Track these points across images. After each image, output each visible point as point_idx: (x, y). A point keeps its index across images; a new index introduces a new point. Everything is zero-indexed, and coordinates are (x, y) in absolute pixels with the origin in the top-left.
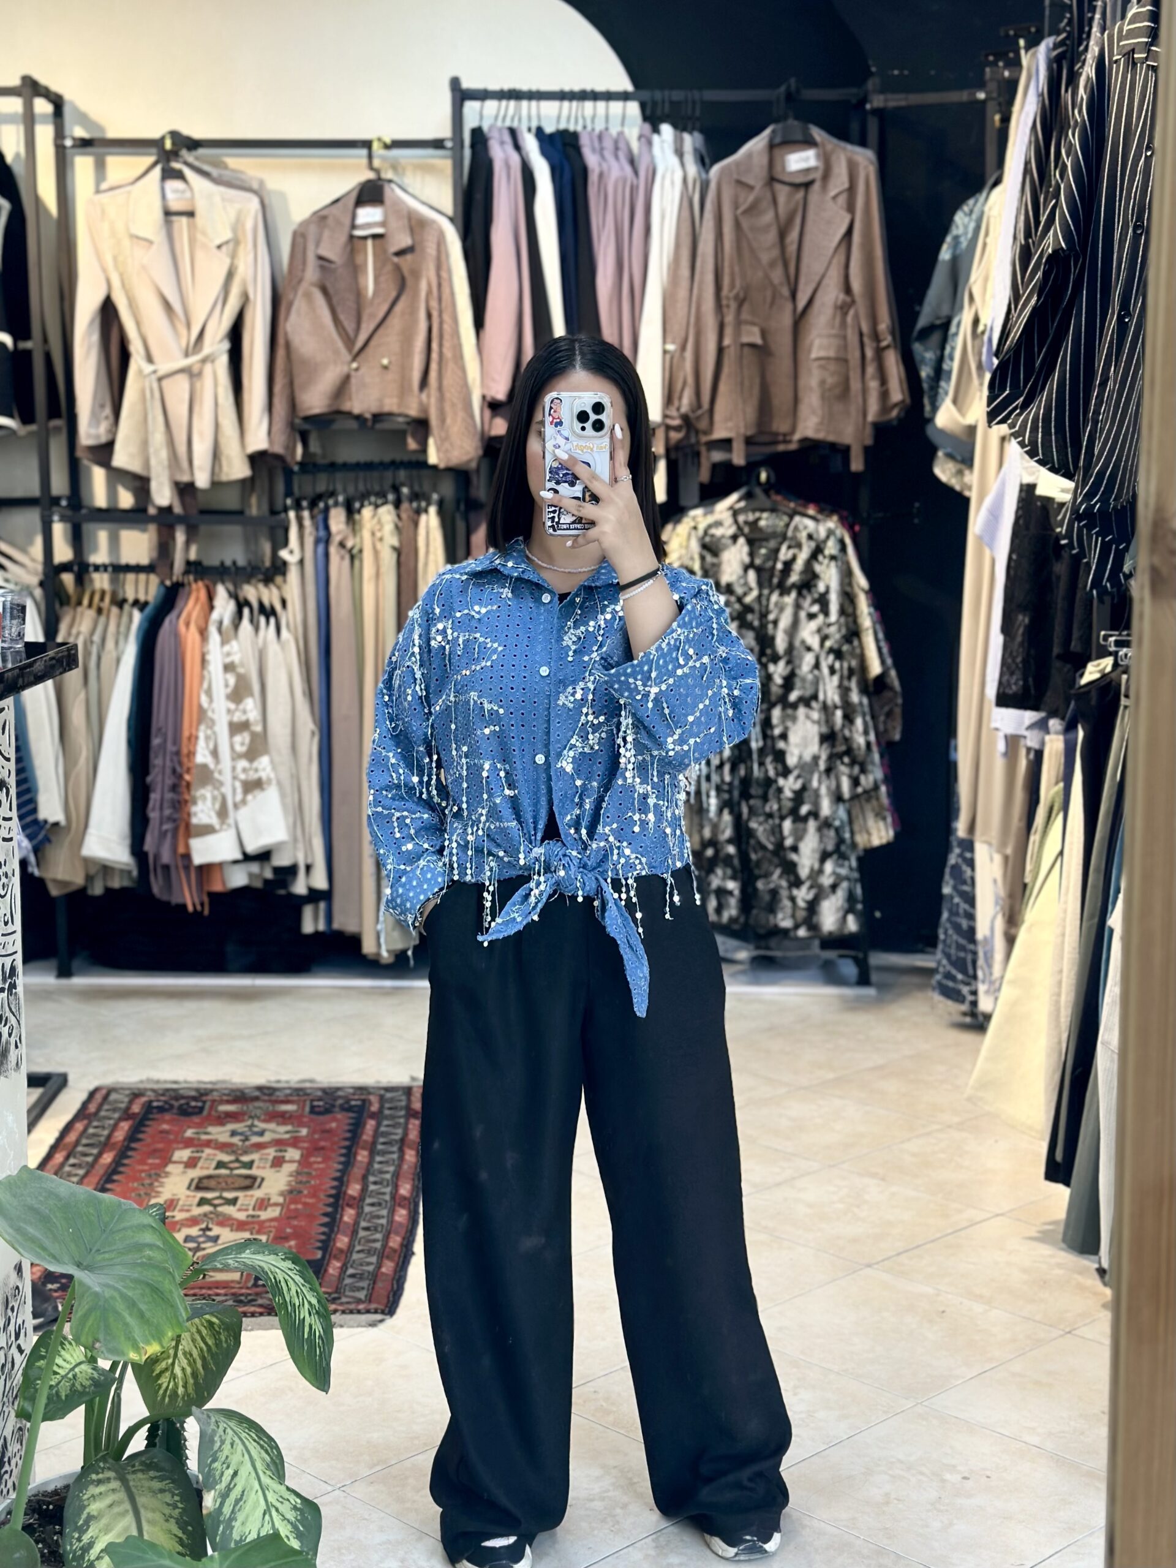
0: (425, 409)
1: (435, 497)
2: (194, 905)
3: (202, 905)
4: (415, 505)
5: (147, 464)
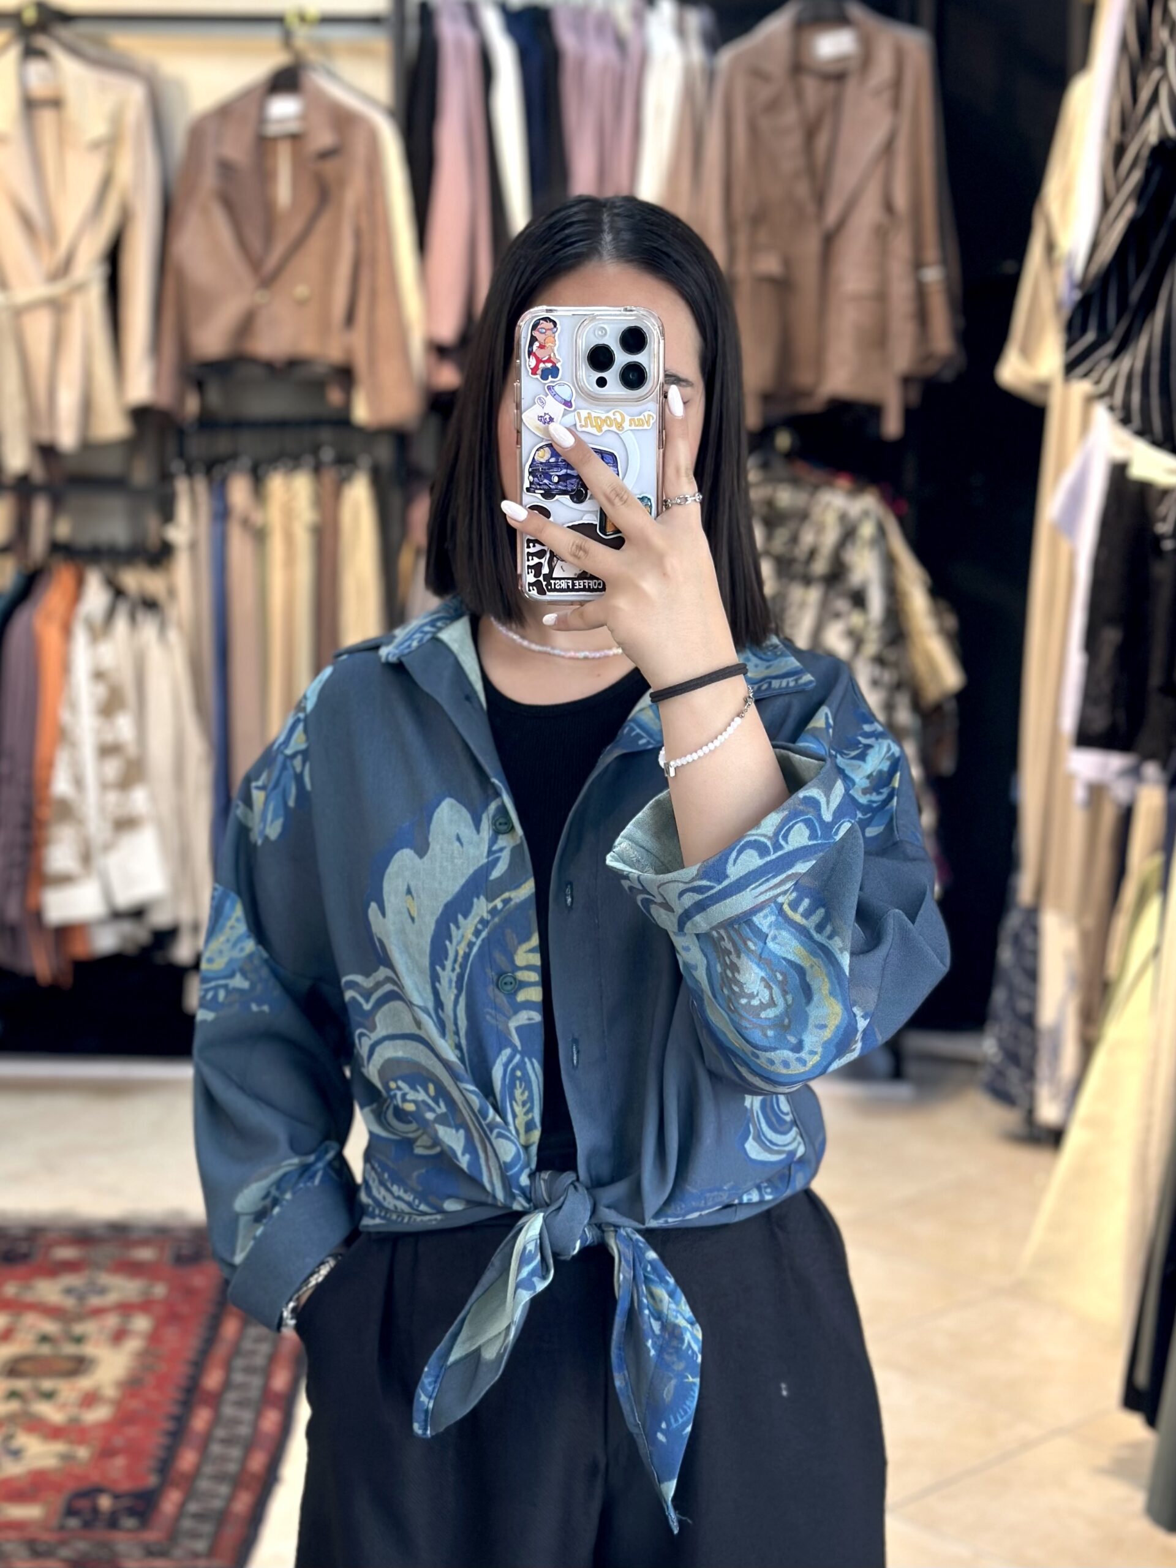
0: (349, 351)
1: (365, 461)
2: (49, 976)
3: (62, 975)
4: (338, 472)
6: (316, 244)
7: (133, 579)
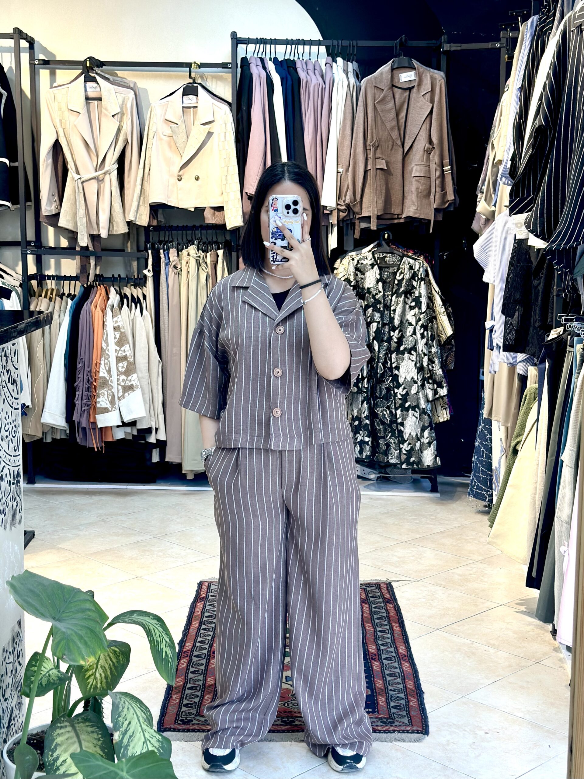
2: (98, 448)
3: (102, 448)
5: (76, 225)
7: (128, 290)
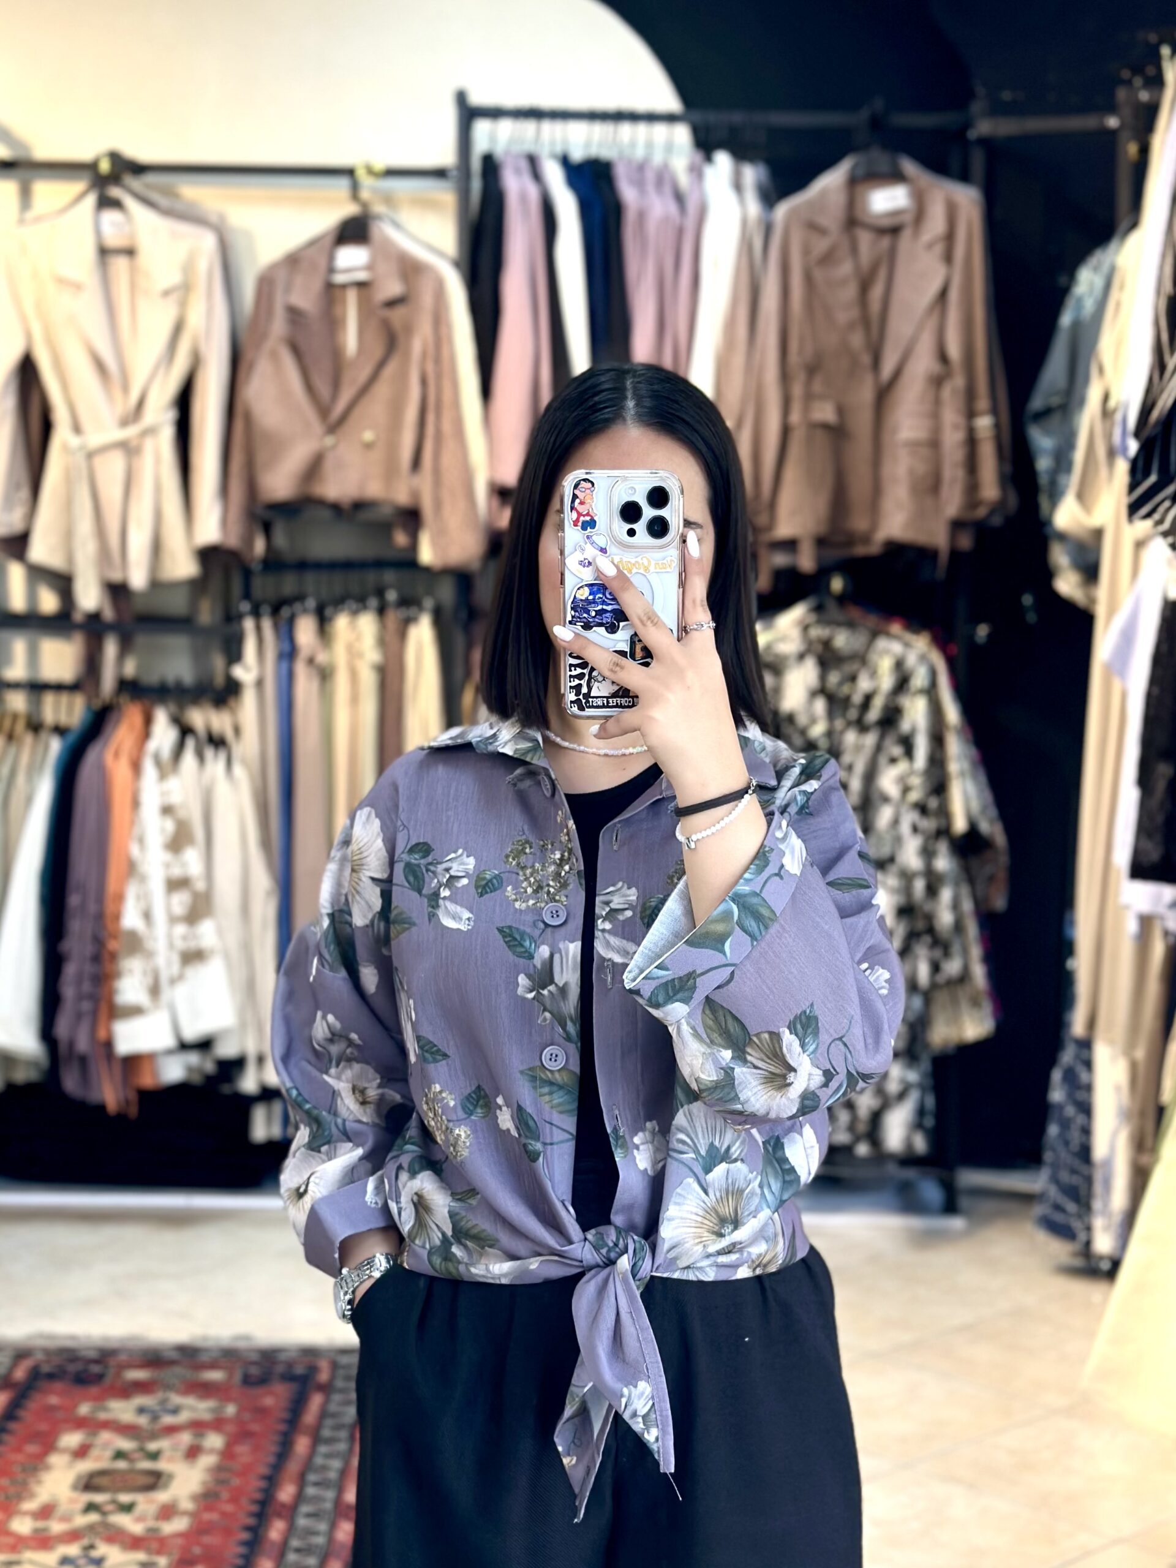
0: (416, 495)
1: (428, 603)
2: (117, 1105)
3: (127, 1104)
4: (402, 613)
5: (70, 557)
6: (382, 390)
7: (199, 717)
